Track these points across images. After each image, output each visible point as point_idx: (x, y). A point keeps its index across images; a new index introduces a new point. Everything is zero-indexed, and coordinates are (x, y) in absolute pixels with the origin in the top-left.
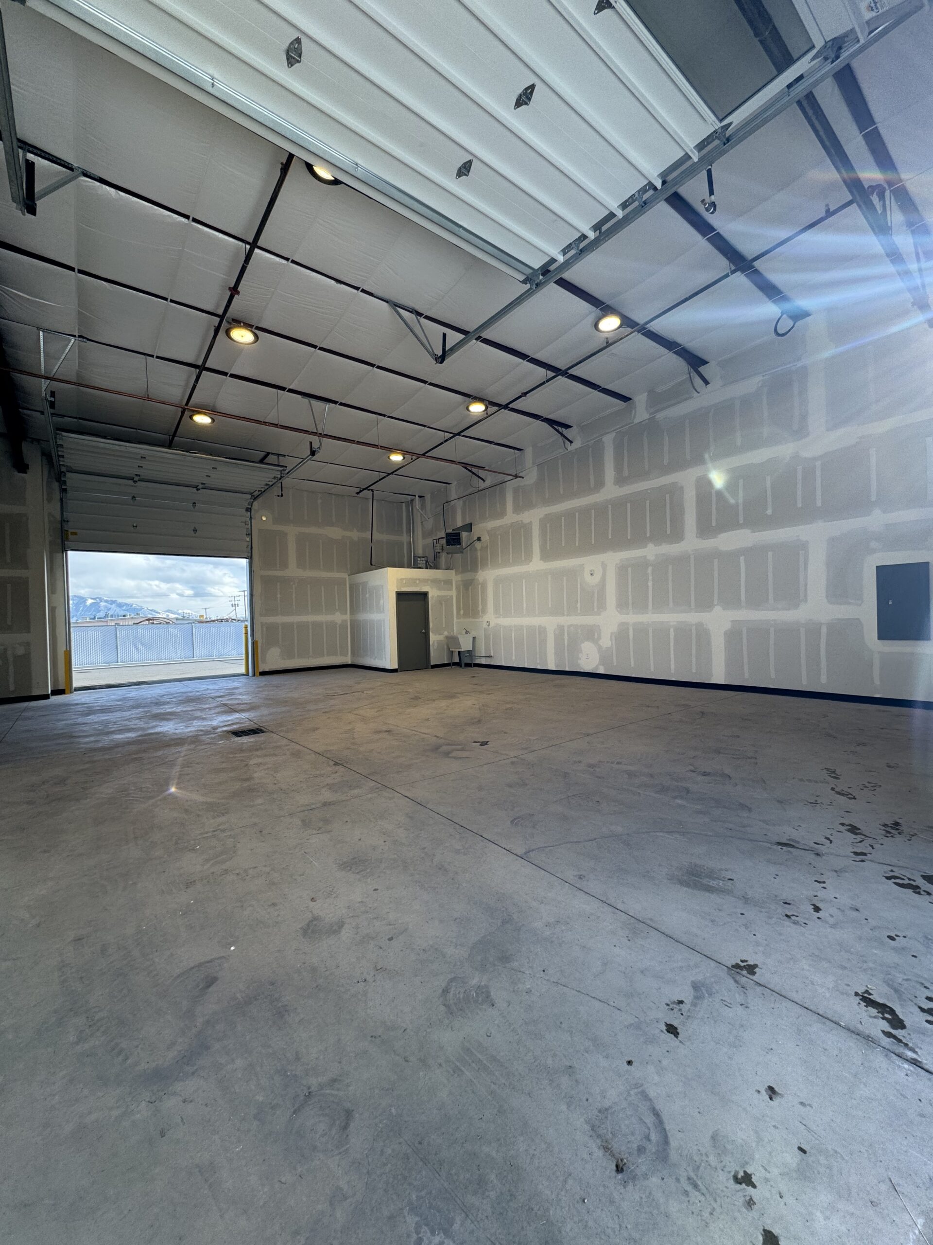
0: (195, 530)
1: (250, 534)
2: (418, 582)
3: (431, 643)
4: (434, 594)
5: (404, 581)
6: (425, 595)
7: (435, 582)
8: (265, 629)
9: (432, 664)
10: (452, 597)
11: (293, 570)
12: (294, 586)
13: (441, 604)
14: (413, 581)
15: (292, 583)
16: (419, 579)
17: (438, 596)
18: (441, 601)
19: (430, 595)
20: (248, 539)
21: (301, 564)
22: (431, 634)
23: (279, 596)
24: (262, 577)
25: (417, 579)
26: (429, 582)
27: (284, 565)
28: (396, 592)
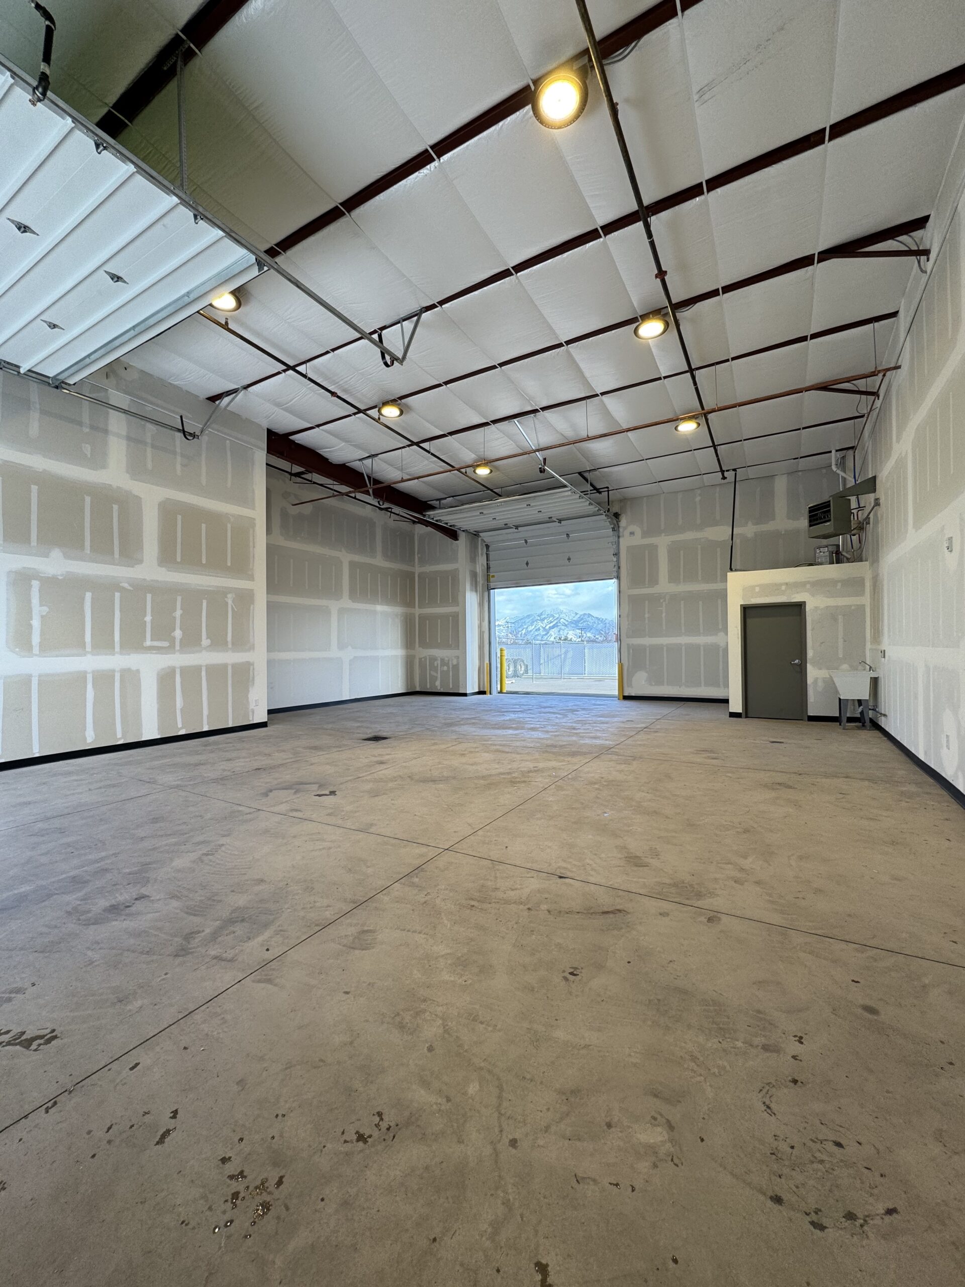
0: (569, 559)
1: (617, 554)
2: (783, 588)
3: (810, 680)
4: (814, 604)
5: (757, 589)
6: (799, 608)
7: (818, 585)
8: (631, 651)
9: (811, 713)
10: (861, 608)
11: (664, 586)
12: (664, 603)
13: (835, 620)
14: (775, 588)
15: (661, 601)
16: (787, 584)
17: (827, 607)
18: (832, 615)
19: (808, 608)
20: (615, 559)
21: (674, 578)
22: (809, 666)
23: (647, 616)
24: (629, 596)
25: (781, 584)
26: (808, 586)
27: (654, 581)
28: (741, 605)
